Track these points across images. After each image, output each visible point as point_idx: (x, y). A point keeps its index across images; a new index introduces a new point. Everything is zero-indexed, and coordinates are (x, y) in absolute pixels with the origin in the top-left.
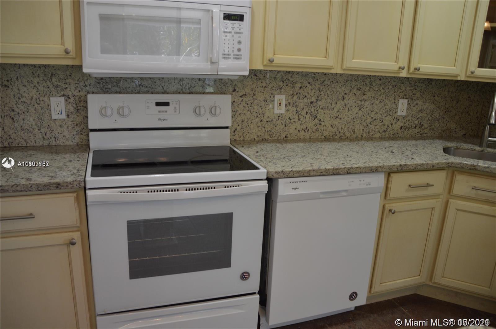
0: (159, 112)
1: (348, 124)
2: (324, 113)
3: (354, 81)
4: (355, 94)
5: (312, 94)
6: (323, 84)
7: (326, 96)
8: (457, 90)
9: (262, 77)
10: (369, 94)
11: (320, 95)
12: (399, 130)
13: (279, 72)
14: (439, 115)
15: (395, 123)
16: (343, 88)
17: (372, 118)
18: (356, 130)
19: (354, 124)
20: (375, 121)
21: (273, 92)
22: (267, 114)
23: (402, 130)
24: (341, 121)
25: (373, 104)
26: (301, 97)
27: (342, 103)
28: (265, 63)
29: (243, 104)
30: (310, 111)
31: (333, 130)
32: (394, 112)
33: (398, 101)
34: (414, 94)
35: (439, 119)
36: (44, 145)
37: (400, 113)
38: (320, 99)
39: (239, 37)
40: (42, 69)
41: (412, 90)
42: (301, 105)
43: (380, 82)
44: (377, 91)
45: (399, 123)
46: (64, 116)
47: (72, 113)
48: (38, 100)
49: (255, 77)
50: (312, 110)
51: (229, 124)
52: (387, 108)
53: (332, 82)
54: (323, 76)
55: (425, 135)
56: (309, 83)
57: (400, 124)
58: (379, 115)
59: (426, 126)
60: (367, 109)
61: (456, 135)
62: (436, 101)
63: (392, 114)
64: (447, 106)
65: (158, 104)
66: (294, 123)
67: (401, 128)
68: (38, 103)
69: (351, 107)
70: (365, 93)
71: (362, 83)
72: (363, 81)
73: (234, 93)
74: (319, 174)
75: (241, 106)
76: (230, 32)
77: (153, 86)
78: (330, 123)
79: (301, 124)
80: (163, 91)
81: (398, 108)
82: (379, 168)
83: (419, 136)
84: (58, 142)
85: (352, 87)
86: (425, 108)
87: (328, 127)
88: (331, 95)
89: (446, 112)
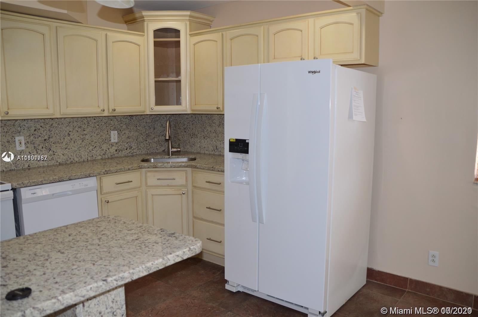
1: (75, 152)
2: (56, 146)
3: (75, 122)
4: (77, 131)
5: (45, 134)
6: (52, 126)
7: (55, 135)
8: (152, 121)
9: (3, 125)
10: (88, 130)
11: (51, 134)
12: (115, 152)
13: (16, 120)
14: (142, 139)
15: (111, 148)
16: (68, 128)
17: (93, 146)
18: (82, 156)
19: (80, 152)
20: (95, 148)
21: (13, 135)
22: (12, 151)
23: (117, 152)
24: (70, 151)
25: (92, 136)
26: (36, 137)
27: (69, 138)
28: (2, 115)
30: (45, 146)
31: (65, 158)
32: (109, 140)
33: (111, 132)
34: (121, 127)
35: (143, 142)
37: (113, 141)
38: (51, 136)
41: (119, 124)
42: (38, 142)
43: (95, 121)
44: (93, 127)
45: (114, 147)
50: (46, 145)
52: (103, 138)
53: (59, 124)
54: (51, 121)
55: (135, 154)
56: (41, 127)
57: (114, 148)
58: (97, 143)
59: (134, 147)
60: (88, 140)
61: (158, 151)
62: (138, 130)
63: (107, 142)
64: (147, 132)
67: (116, 151)
69: (76, 140)
70: (85, 129)
71: (82, 123)
72: (82, 122)
74: (49, 182)
78: (62, 152)
81: (111, 137)
82: (91, 174)
83: (131, 155)
85: (75, 127)
86: (131, 136)
87: (61, 155)
88: (59, 133)
89: (147, 136)
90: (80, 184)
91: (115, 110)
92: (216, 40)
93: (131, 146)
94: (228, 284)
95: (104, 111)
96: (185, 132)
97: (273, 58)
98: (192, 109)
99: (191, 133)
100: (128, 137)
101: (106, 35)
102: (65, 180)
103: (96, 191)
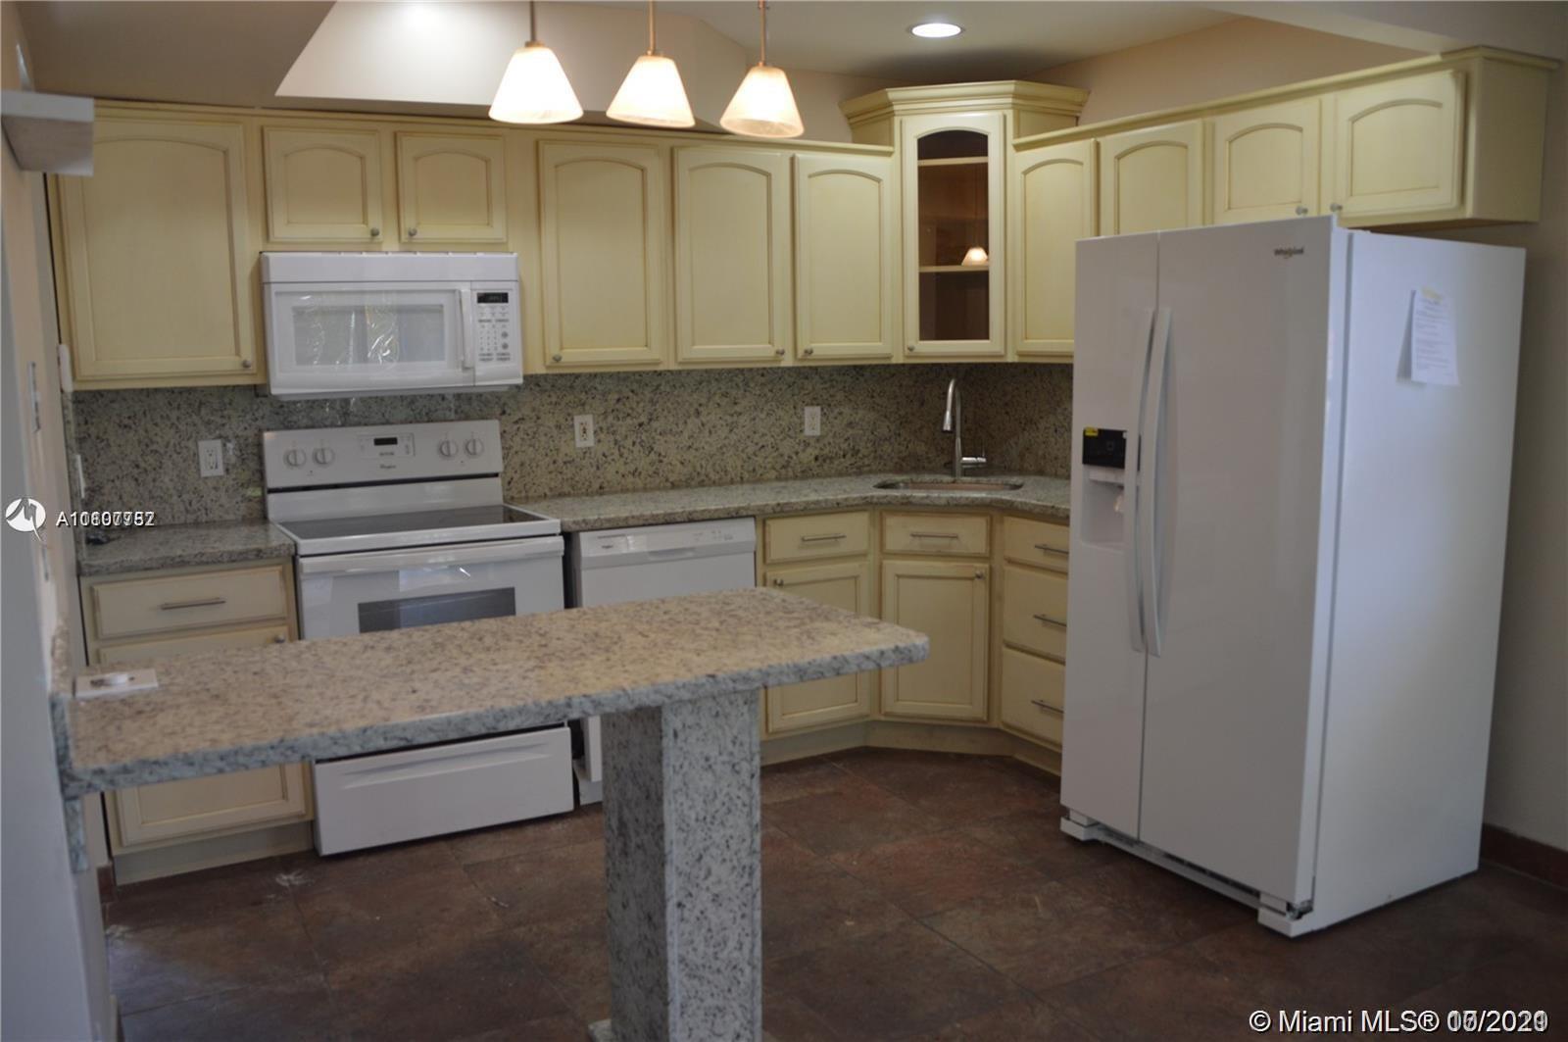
0: (382, 454)
1: (712, 457)
2: (666, 442)
3: (713, 382)
4: (718, 404)
5: (640, 411)
6: (658, 391)
7: (666, 413)
8: (916, 382)
9: (548, 387)
10: (744, 403)
11: (655, 410)
12: (813, 462)
13: (577, 376)
14: (888, 430)
15: (804, 451)
16: (695, 396)
17: (757, 444)
18: (729, 469)
19: (725, 458)
20: (763, 450)
21: (570, 411)
22: (564, 449)
23: (818, 463)
24: (697, 454)
25: (754, 419)
26: (621, 417)
27: (696, 420)
28: (548, 363)
29: (521, 434)
30: (639, 440)
31: (686, 470)
32: (798, 431)
33: (803, 410)
34: (831, 396)
35: (890, 438)
36: (188, 521)
37: (808, 432)
38: (654, 416)
39: (504, 326)
40: (185, 395)
41: (826, 389)
42: (623, 430)
43: (763, 380)
44: (759, 395)
45: (809, 450)
46: (221, 471)
47: (234, 466)
48: (178, 447)
49: (538, 389)
50: (644, 438)
51: (498, 468)
52: (784, 424)
53: (674, 386)
54: (656, 378)
56: (633, 391)
57: (812, 452)
58: (768, 437)
59: (864, 451)
60: (745, 429)
62: (878, 405)
63: (794, 435)
64: (902, 413)
65: (379, 442)
66: (613, 463)
67: (816, 459)
68: (178, 450)
69: (714, 427)
70: (737, 401)
71: (730, 383)
72: (731, 381)
73: (504, 417)
74: (641, 522)
75: (517, 439)
76: (489, 321)
77: (367, 414)
78: (679, 457)
79: (626, 463)
80: (384, 421)
81: (803, 423)
82: (744, 511)
84: (211, 515)
85: (712, 392)
86: (857, 420)
87: (676, 465)
88: (675, 409)
89: (901, 423)
90: (714, 532)
91: (811, 352)
92: (1080, 160)
93: (857, 448)
94: (1068, 819)
95: (783, 353)
96: (1007, 413)
97: (1226, 207)
98: (1019, 350)
99: (1023, 416)
100: (850, 424)
101: (792, 160)
102: (679, 520)
103: (753, 554)
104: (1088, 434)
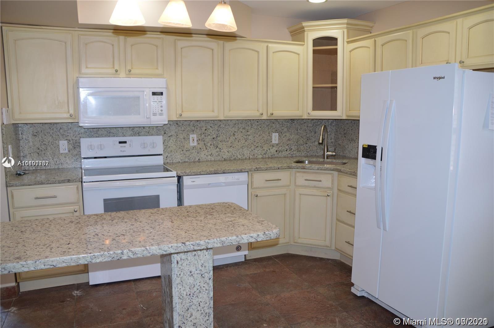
0: (121, 147)
1: (239, 150)
2: (222, 144)
3: (240, 124)
4: (241, 132)
5: (213, 133)
6: (220, 127)
7: (222, 134)
8: (313, 125)
9: (181, 125)
10: (251, 131)
11: (219, 133)
12: (275, 153)
13: (191, 121)
14: (303, 142)
15: (272, 148)
16: (233, 129)
17: (255, 146)
18: (245, 154)
19: (243, 150)
20: (257, 148)
21: (188, 133)
22: (186, 146)
23: (277, 153)
24: (234, 149)
25: (254, 137)
26: (206, 136)
27: (234, 137)
28: (177, 117)
29: (171, 141)
30: (213, 144)
31: (229, 154)
32: (270, 141)
33: (272, 134)
34: (282, 130)
35: (303, 144)
36: (56, 168)
37: (273, 142)
38: (218, 136)
39: (161, 104)
40: (55, 125)
41: (281, 127)
42: (207, 140)
43: (258, 123)
44: (256, 129)
45: (274, 148)
46: (67, 151)
47: (71, 149)
48: (52, 143)
49: (177, 125)
50: (214, 143)
51: (162, 152)
52: (265, 139)
53: (226, 125)
54: (219, 122)
55: (294, 155)
56: (211, 127)
57: (275, 149)
58: (259, 143)
59: (294, 149)
60: (251, 141)
61: (318, 154)
62: (299, 133)
63: (268, 143)
64: (308, 136)
65: (120, 143)
66: (203, 151)
67: (276, 151)
68: (52, 144)
69: (240, 140)
70: (248, 131)
71: (246, 125)
72: (246, 124)
73: (165, 135)
75: (170, 142)
76: (156, 102)
77: (117, 133)
78: (227, 150)
79: (208, 152)
80: (123, 135)
81: (272, 139)
83: (290, 156)
84: (63, 166)
85: (239, 128)
86: (291, 138)
87: (226, 152)
88: (226, 133)
89: (307, 140)
90: (233, 177)
91: (273, 114)
92: (369, 46)
93: (291, 148)
94: (354, 288)
95: (262, 114)
96: (345, 137)
97: (421, 63)
98: (347, 114)
99: (350, 138)
100: (289, 140)
101: (267, 47)
102: (219, 173)
103: (247, 185)
104: (364, 146)
